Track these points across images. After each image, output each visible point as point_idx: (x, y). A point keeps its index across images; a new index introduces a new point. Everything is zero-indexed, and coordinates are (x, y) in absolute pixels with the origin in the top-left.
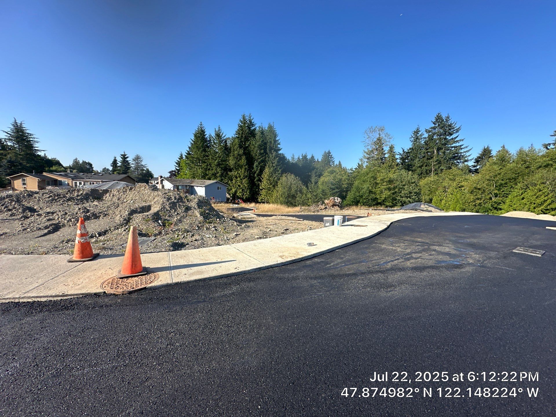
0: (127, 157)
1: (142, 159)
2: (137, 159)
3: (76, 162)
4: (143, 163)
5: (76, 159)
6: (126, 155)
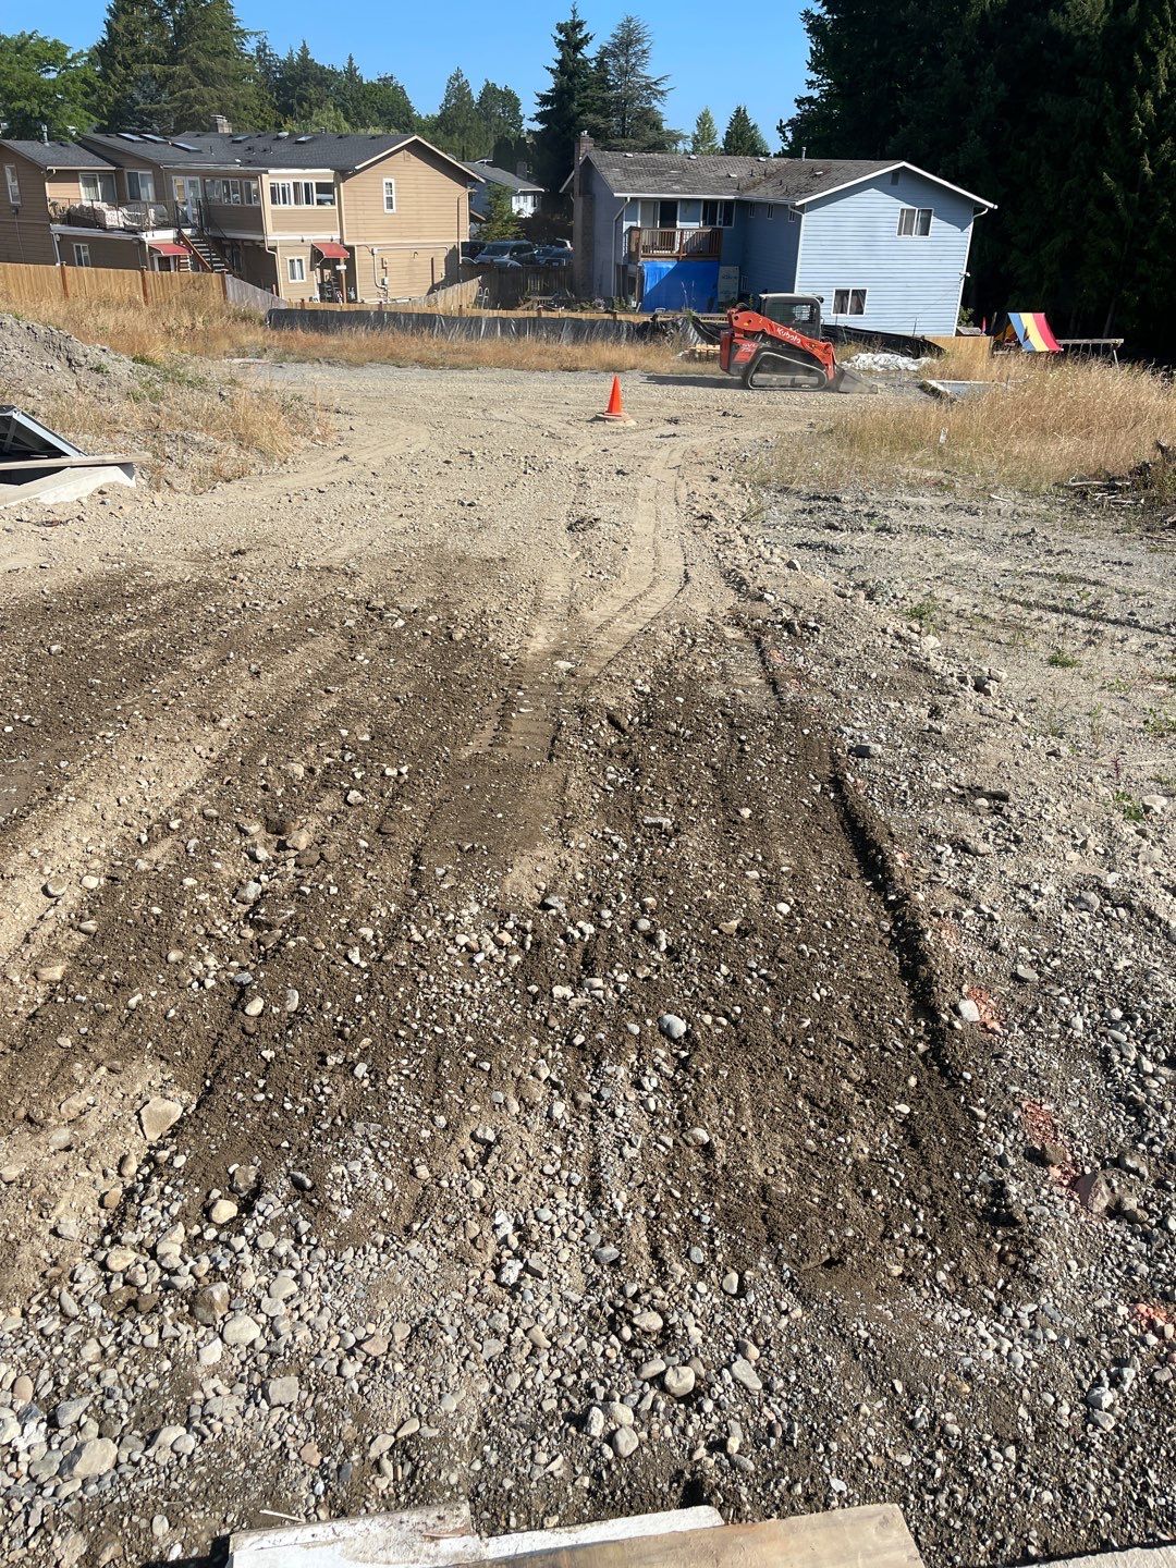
0: (586, 40)
1: (646, 46)
5: (458, 75)
6: (580, 25)
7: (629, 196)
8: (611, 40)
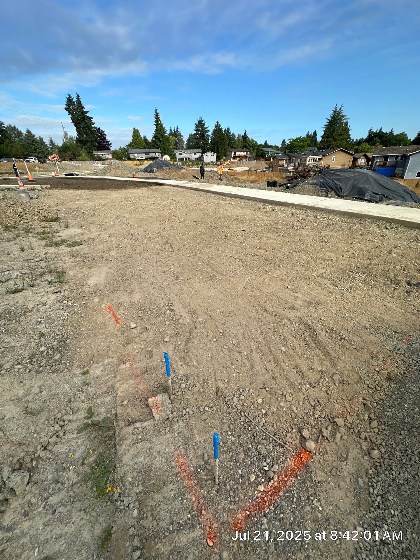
7: (376, 156)
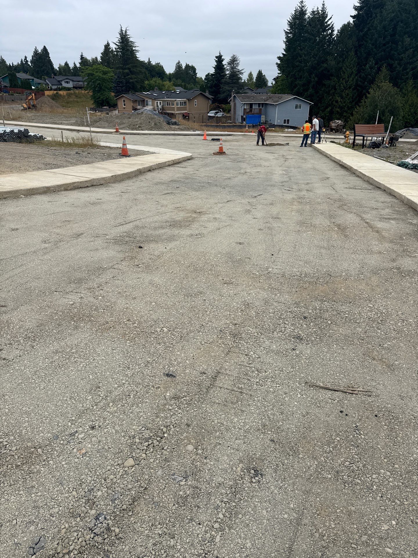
0: (223, 60)
1: (238, 62)
2: (234, 61)
3: (179, 66)
4: (240, 68)
5: (179, 63)
6: (221, 56)
7: (244, 103)
8: (230, 60)
